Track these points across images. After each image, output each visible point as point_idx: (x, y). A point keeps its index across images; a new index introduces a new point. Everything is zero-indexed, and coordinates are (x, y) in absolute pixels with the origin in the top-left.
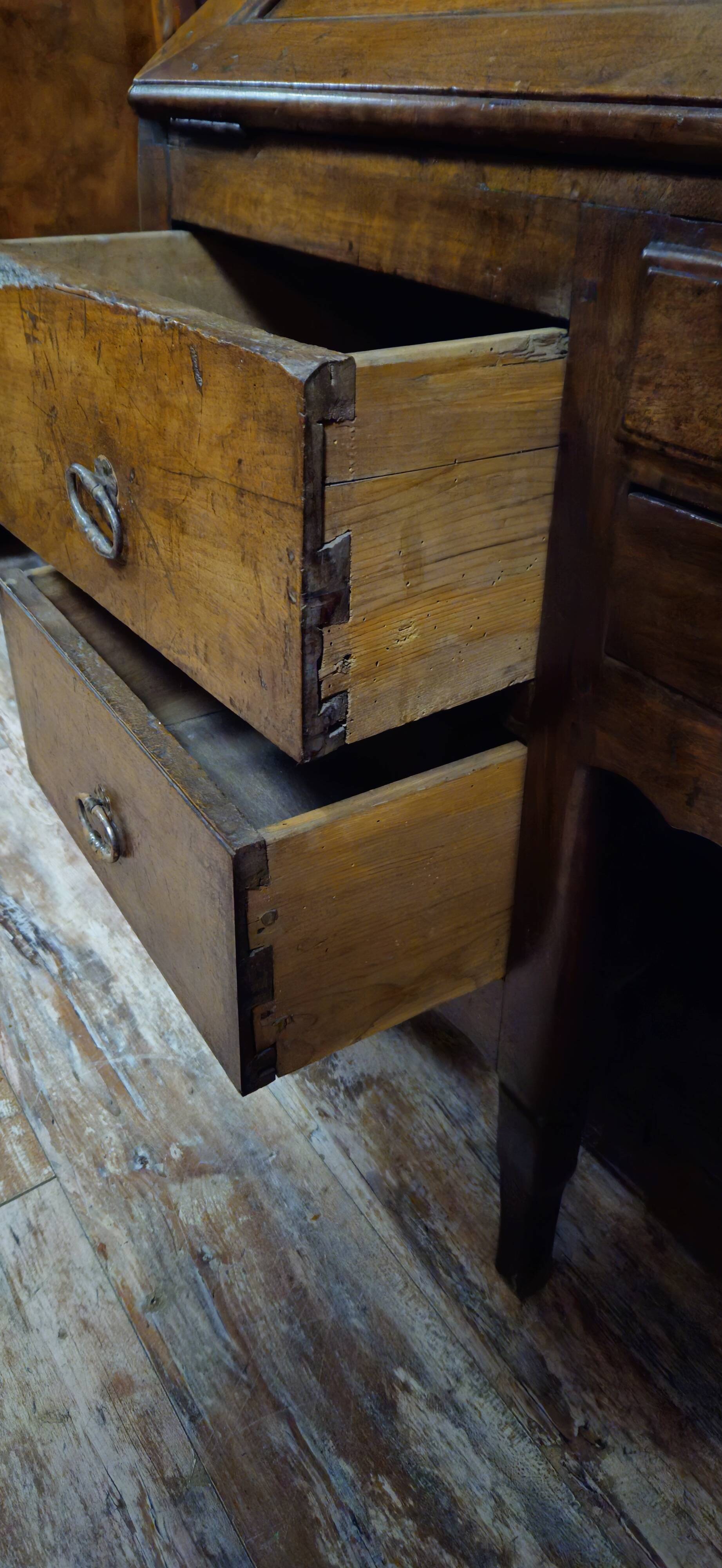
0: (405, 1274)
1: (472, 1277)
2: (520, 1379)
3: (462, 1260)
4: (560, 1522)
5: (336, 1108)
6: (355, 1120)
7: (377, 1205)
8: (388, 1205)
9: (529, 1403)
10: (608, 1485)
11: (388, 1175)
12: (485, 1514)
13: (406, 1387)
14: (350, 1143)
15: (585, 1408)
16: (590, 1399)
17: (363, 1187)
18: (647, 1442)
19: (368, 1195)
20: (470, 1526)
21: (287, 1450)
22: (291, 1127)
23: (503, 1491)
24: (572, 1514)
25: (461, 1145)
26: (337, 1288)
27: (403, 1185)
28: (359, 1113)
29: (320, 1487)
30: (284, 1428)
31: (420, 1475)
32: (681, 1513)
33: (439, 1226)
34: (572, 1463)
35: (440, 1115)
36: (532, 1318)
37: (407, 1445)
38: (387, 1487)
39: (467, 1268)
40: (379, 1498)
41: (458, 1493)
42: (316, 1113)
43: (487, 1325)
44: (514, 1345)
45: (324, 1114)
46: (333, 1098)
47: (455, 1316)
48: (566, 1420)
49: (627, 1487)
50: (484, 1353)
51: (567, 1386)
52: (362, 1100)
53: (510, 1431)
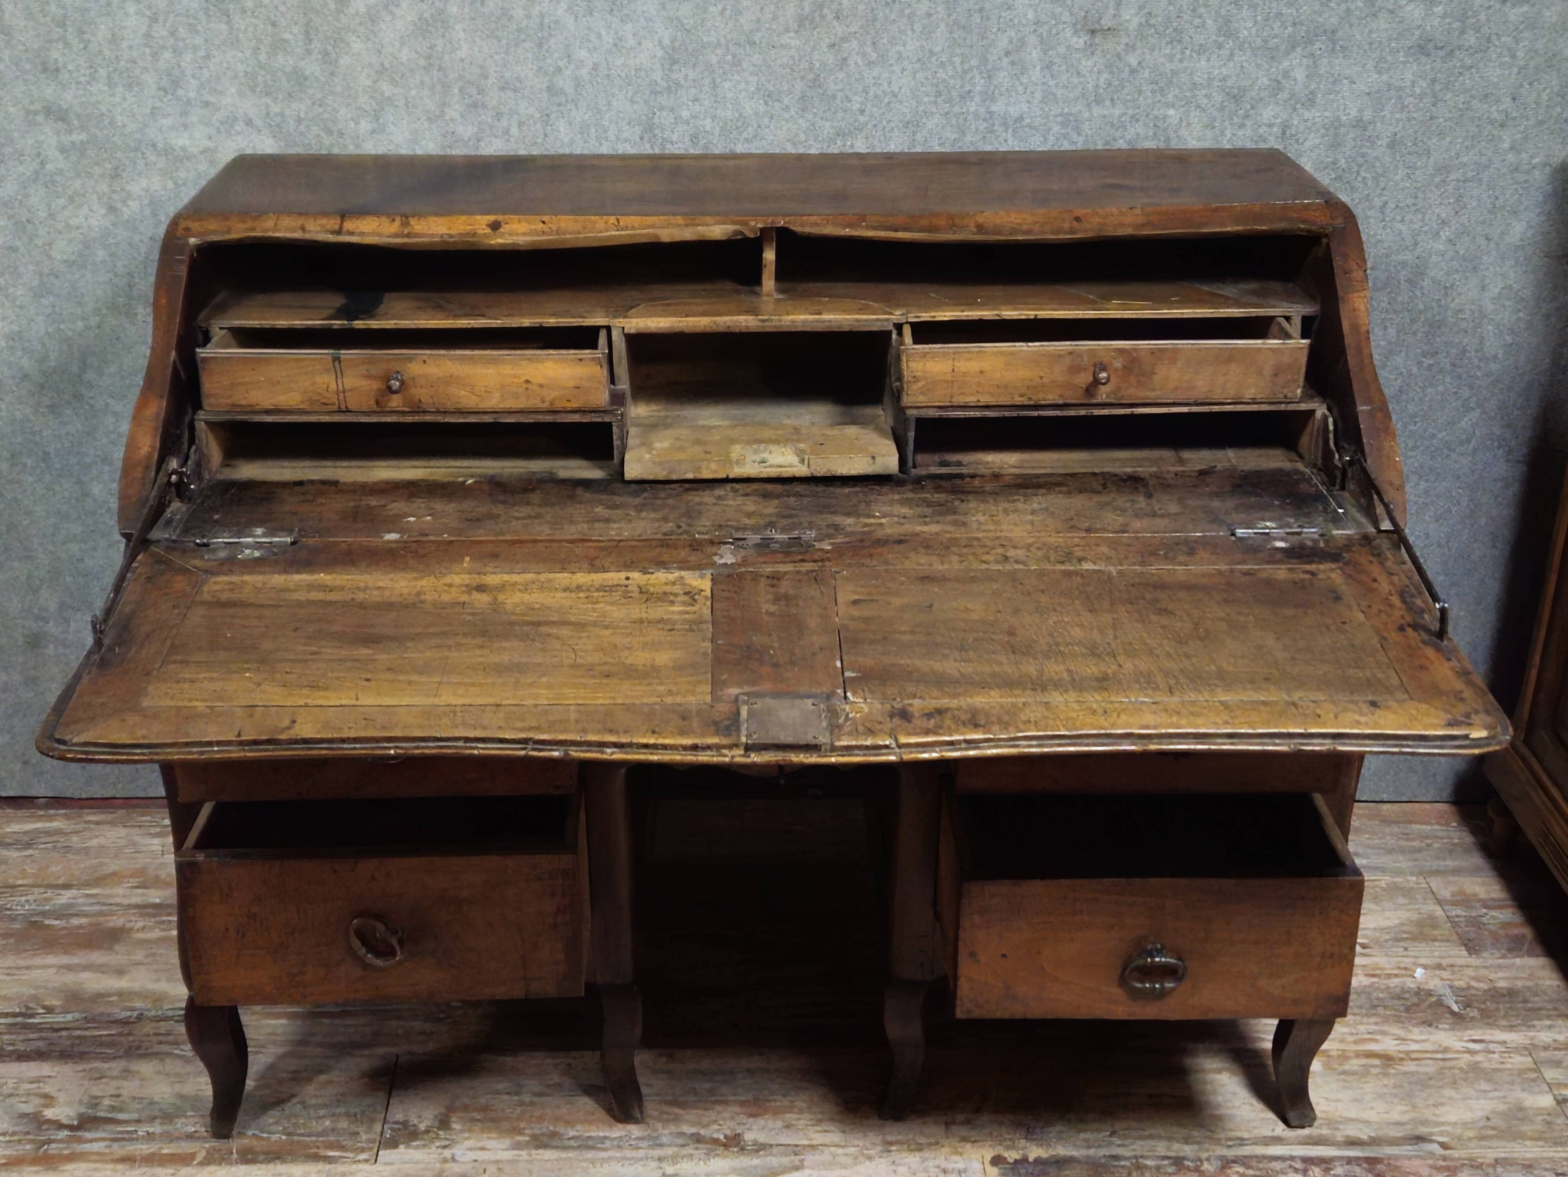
0: (586, 1160)
1: (614, 1135)
2: (683, 1146)
3: (601, 1134)
5: (447, 1139)
6: (466, 1136)
7: (533, 1152)
8: (537, 1147)
9: (697, 1149)
10: (755, 1143)
11: (520, 1138)
14: (480, 1144)
15: (718, 1131)
16: (715, 1127)
17: (515, 1152)
18: (751, 1120)
19: (523, 1153)
22: (438, 1165)
24: (755, 1162)
27: (532, 1136)
28: (462, 1131)
33: (572, 1133)
34: (735, 1149)
36: (659, 1125)
39: (607, 1134)
42: (440, 1150)
43: (645, 1144)
44: (664, 1140)
45: (445, 1147)
46: (438, 1138)
47: (629, 1153)
48: (716, 1141)
49: (762, 1138)
50: (657, 1152)
51: (702, 1132)
52: (454, 1126)
53: (702, 1163)
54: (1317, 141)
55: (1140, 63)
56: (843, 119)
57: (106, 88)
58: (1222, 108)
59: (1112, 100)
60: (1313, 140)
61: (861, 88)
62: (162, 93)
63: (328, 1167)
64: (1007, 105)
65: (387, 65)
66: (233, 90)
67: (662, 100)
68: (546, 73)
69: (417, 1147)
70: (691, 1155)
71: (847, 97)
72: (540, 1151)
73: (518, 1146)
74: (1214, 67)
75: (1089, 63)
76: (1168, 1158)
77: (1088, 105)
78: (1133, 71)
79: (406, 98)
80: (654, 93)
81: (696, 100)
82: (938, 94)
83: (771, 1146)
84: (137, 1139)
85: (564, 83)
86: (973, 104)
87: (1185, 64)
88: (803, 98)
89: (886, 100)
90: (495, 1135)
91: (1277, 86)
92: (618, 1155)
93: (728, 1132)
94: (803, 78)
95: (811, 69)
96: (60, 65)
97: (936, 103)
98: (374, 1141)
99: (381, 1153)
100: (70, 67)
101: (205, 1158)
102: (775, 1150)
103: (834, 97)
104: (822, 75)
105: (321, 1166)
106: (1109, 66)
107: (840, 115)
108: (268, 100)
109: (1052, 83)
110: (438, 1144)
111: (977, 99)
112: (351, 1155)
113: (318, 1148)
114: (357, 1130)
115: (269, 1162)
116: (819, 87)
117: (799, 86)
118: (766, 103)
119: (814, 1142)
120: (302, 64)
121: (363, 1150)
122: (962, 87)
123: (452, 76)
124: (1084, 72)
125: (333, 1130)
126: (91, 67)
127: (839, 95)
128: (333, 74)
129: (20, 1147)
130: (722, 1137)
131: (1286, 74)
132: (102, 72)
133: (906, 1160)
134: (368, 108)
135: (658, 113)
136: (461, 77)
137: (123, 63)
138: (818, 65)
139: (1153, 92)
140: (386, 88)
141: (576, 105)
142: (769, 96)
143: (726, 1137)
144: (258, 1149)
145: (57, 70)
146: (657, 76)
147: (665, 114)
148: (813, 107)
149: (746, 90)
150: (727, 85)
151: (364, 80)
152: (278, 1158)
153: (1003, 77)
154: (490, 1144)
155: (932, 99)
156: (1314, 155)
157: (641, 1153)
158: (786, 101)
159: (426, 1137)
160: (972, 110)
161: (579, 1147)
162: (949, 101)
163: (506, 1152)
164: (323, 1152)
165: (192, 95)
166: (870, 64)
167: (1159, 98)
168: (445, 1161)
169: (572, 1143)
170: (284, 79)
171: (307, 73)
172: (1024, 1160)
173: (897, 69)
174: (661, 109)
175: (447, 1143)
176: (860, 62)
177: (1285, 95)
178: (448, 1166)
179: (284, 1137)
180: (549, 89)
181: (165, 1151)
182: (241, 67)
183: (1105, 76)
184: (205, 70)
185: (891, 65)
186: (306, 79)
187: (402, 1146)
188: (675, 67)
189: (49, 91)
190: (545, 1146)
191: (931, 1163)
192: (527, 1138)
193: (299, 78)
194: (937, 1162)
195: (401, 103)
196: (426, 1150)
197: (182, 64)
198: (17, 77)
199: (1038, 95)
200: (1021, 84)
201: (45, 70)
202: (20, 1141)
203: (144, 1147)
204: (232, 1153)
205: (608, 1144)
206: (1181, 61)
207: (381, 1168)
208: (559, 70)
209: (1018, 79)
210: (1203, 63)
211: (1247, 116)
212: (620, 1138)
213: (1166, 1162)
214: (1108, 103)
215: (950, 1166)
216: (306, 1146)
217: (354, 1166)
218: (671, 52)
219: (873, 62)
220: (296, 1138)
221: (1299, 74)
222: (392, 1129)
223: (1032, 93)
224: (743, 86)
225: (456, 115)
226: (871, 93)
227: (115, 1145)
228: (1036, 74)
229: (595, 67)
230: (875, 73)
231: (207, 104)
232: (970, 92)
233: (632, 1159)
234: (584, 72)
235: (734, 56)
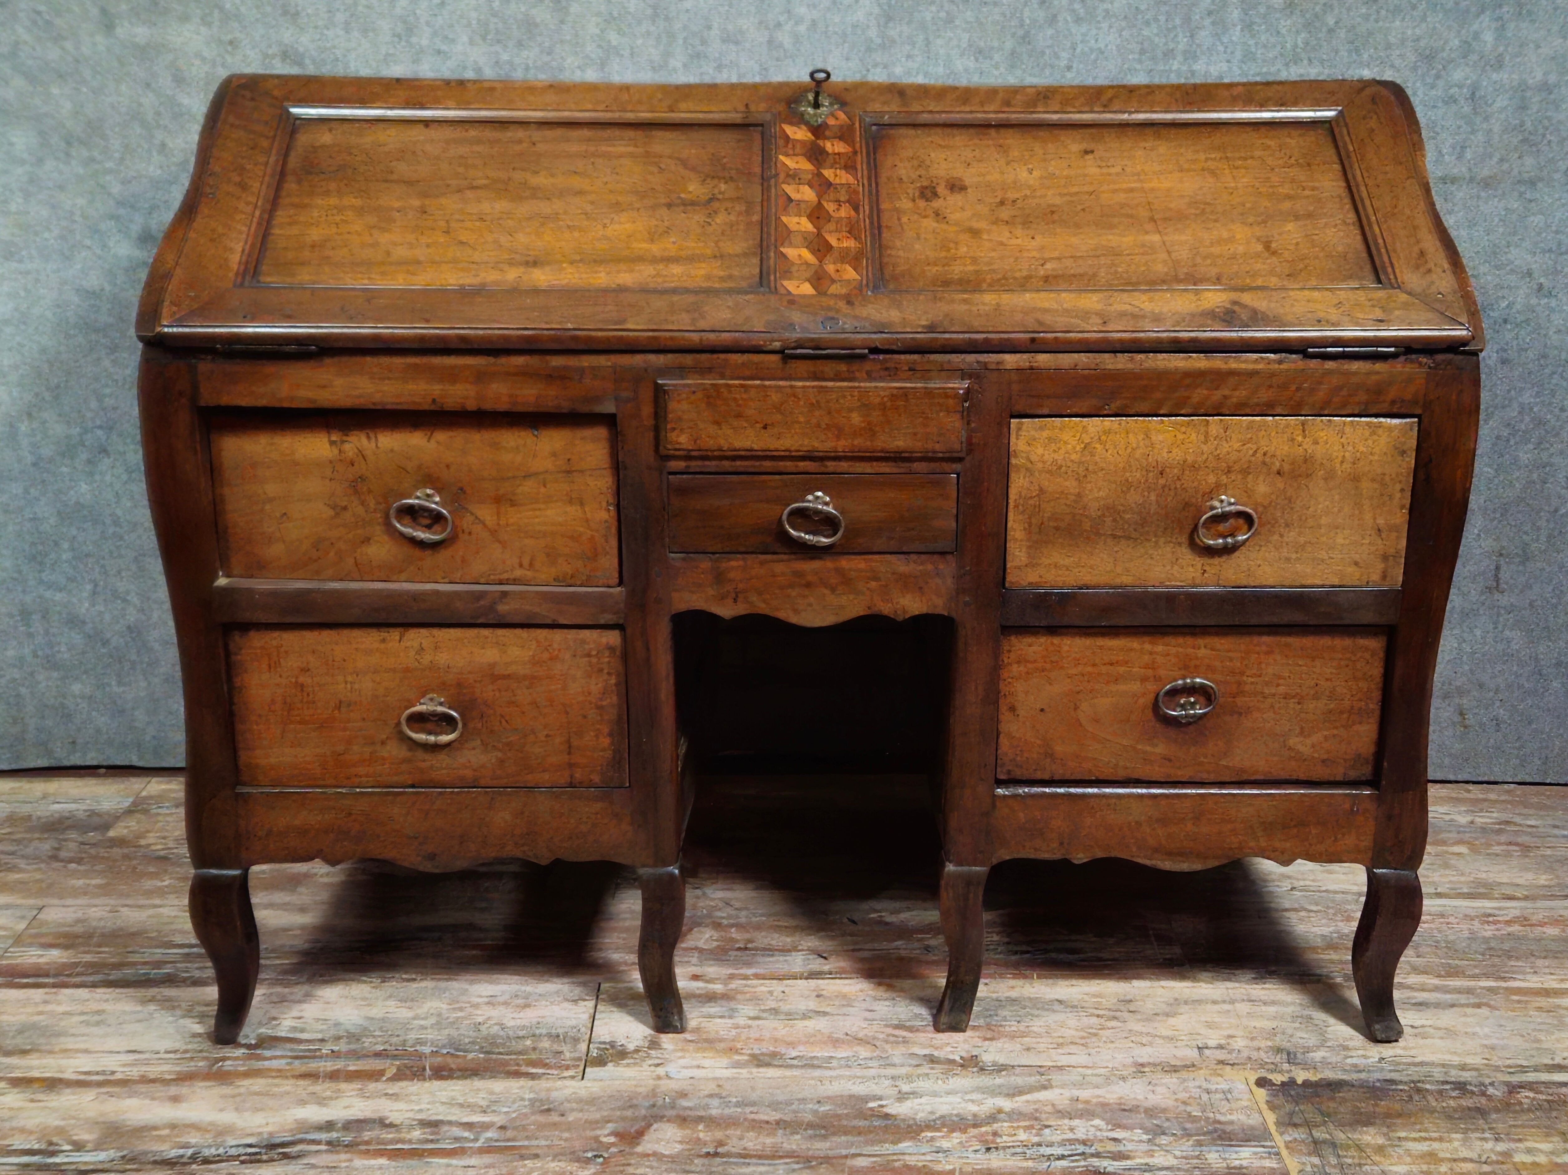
0: (813, 1078)
2: (917, 1066)
3: (826, 1054)
4: (999, 1086)
6: (680, 1054)
7: (755, 1070)
8: (758, 1066)
9: (932, 1068)
10: (995, 1064)
11: (737, 1057)
12: (974, 1108)
13: (882, 1106)
14: (695, 1063)
15: (952, 1052)
17: (735, 1070)
18: (987, 1042)
19: (744, 1071)
20: (975, 1115)
21: (875, 1162)
22: (651, 1082)
23: (968, 1097)
24: (999, 1082)
25: (750, 1022)
26: (794, 1107)
27: (751, 1055)
28: (675, 1051)
29: (907, 1158)
30: (860, 1159)
31: (934, 1121)
32: (1028, 1049)
34: (975, 1069)
35: (719, 1020)
37: (914, 1119)
38: (930, 1134)
40: (932, 1139)
41: (955, 1112)
42: (653, 1068)
43: (874, 1063)
44: (896, 1060)
45: (658, 1065)
46: (649, 1056)
47: (858, 1072)
48: (952, 1062)
49: (1002, 1059)
50: (890, 1071)
51: (936, 1053)
52: (665, 1046)
53: (940, 1082)
54: (1505, 103)
55: (1337, 23)
56: (1051, 74)
57: (342, 33)
58: (1415, 69)
59: (1310, 60)
60: (1501, 102)
61: (1069, 44)
62: (396, 39)
63: (531, 1083)
64: (1208, 64)
65: (615, 14)
66: (465, 39)
67: (878, 57)
68: (767, 28)
69: (628, 1065)
70: (927, 1074)
71: (1055, 53)
72: (761, 1070)
73: (737, 1065)
74: (1408, 27)
75: (1289, 22)
76: (1447, 1082)
77: (1287, 65)
78: (1331, 31)
79: (632, 48)
80: (869, 50)
81: (909, 57)
82: (1142, 52)
83: (1013, 1067)
84: (321, 1057)
85: (784, 38)
86: (1175, 62)
87: (1381, 24)
88: (1013, 53)
89: (1093, 57)
90: (711, 1055)
91: (1466, 49)
92: (848, 1073)
93: (964, 1054)
94: (1013, 35)
95: (1022, 26)
96: (299, 8)
97: (1140, 62)
98: (580, 1059)
99: (587, 1070)
100: (309, 11)
101: (395, 1074)
102: (1018, 1070)
103: (1043, 53)
104: (1033, 32)
105: (522, 1082)
106: (1308, 25)
107: (1047, 72)
108: (498, 48)
109: (1251, 42)
110: (650, 1062)
111: (1180, 58)
112: (556, 1072)
113: (518, 1065)
114: (560, 1049)
115: (466, 1078)
116: (1029, 43)
117: (1009, 45)
118: (977, 60)
119: (1059, 1064)
120: (534, 12)
121: (567, 1068)
122: (1166, 44)
123: (678, 26)
124: (1284, 31)
125: (534, 1049)
126: (330, 12)
127: (1047, 51)
128: (562, 22)
129: (192, 1064)
130: (958, 1058)
131: (1476, 36)
132: (340, 17)
133: (1164, 1081)
134: (593, 56)
135: (872, 70)
136: (685, 27)
137: (360, 8)
138: (1028, 21)
139: (1350, 51)
140: (613, 37)
141: (794, 61)
142: (980, 52)
143: (962, 1058)
144: (453, 1066)
145: (297, 14)
146: (873, 33)
147: (879, 70)
148: (1023, 63)
149: (958, 46)
150: (939, 42)
151: (592, 29)
152: (476, 1075)
153: (1204, 36)
154: (706, 1063)
155: (1137, 56)
156: (1503, 116)
157: (872, 1072)
158: (997, 57)
159: (635, 1056)
160: (1174, 68)
161: (802, 1067)
162: (1153, 59)
163: (725, 1071)
164: (524, 1069)
165: (424, 42)
166: (1078, 20)
167: (1355, 56)
168: (659, 1078)
169: (795, 1062)
170: (515, 27)
171: (538, 20)
172: (1292, 1082)
173: (1105, 25)
174: (876, 65)
175: (659, 1061)
176: (1069, 18)
177: (1474, 57)
178: (662, 1082)
179: (482, 1056)
180: (770, 42)
181: (351, 1068)
182: (474, 14)
183: (1303, 35)
184: (440, 18)
185: (1099, 22)
186: (536, 25)
187: (610, 1064)
188: (891, 25)
189: (287, 35)
190: (768, 1065)
191: (1191, 1084)
192: (746, 1058)
193: (530, 26)
194: (1197, 1083)
195: (626, 53)
196: (637, 1068)
197: (418, 12)
198: (257, 20)
199: (1238, 55)
200: (1222, 43)
201: (285, 13)
202: (192, 1058)
203: (329, 1064)
204: (424, 1069)
205: (835, 1063)
206: (1377, 21)
207: (589, 1085)
208: (779, 25)
209: (1220, 40)
210: (1398, 23)
211: (1438, 77)
212: (847, 1058)
213: (1448, 1087)
214: (1305, 62)
215: (1213, 1087)
216: (506, 1063)
217: (559, 1083)
218: (886, 7)
219: (1082, 19)
220: (494, 1056)
221: (1488, 37)
222: (598, 1049)
223: (1232, 53)
224: (955, 42)
225: (679, 65)
226: (1078, 50)
227: (297, 1062)
228: (1236, 33)
229: (814, 23)
230: (1084, 29)
231: (439, 52)
232: (1173, 50)
233: (863, 1077)
234: (802, 28)
235: (948, 13)
